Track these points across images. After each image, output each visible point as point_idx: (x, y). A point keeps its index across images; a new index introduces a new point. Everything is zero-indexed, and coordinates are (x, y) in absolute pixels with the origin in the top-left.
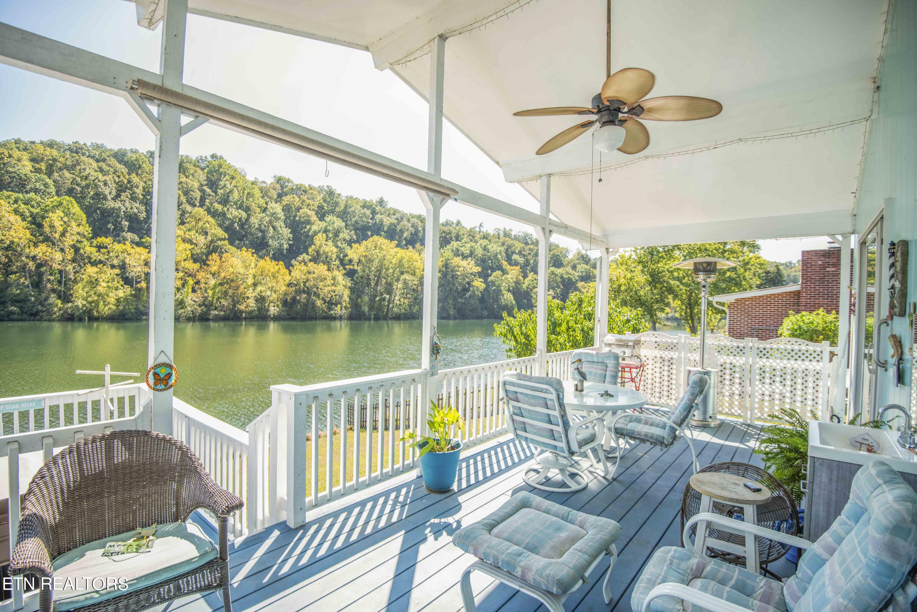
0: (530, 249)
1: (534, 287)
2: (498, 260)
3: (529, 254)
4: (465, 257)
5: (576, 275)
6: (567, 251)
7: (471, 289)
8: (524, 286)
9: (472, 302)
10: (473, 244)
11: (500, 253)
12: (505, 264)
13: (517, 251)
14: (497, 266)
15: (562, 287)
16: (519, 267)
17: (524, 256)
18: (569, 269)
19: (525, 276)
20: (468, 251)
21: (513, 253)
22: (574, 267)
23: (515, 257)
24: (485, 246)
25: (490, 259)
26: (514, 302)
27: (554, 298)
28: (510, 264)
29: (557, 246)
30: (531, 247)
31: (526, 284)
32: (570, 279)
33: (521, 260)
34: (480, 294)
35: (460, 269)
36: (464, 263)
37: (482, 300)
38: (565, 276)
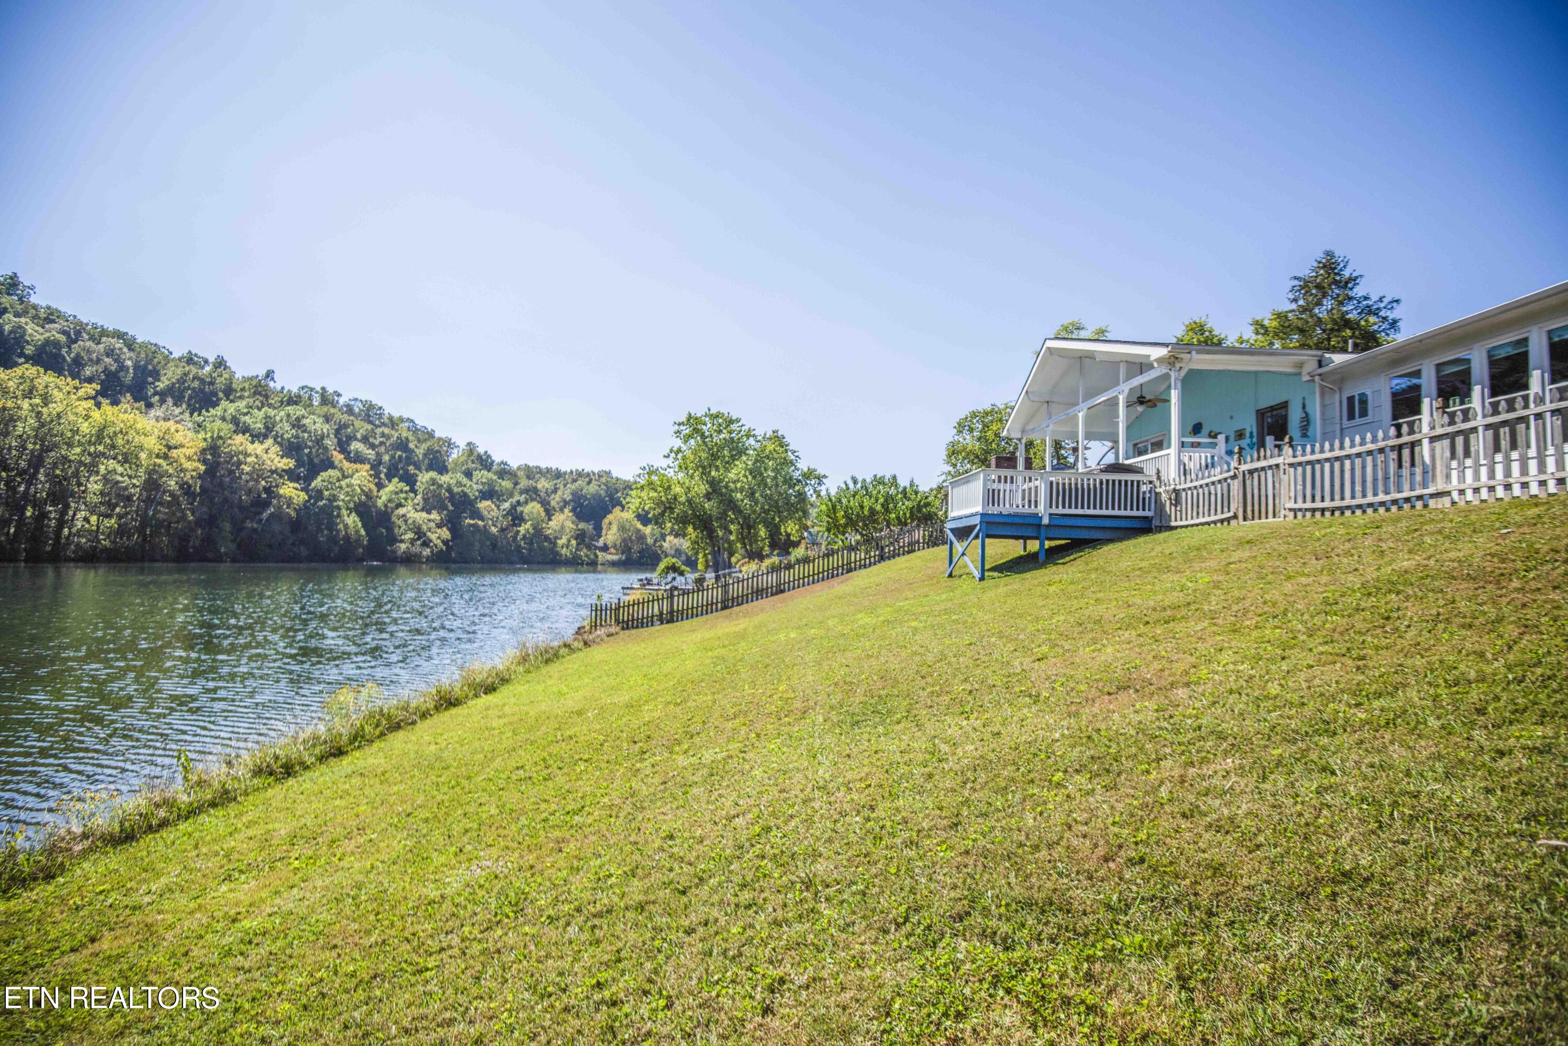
0: (383, 435)
1: (400, 505)
2: (326, 449)
3: (382, 443)
4: (257, 437)
5: (472, 488)
6: (449, 443)
7: (275, 502)
8: (380, 503)
9: (276, 527)
10: (271, 412)
11: (328, 436)
12: (338, 457)
13: (359, 436)
14: (322, 461)
15: (451, 508)
16: (368, 467)
17: (373, 446)
18: (460, 477)
19: (380, 486)
20: (259, 425)
21: (351, 438)
22: (468, 474)
23: (356, 446)
24: (298, 419)
25: (307, 447)
26: (363, 532)
27: (439, 526)
28: (348, 458)
29: (431, 435)
30: (387, 431)
31: (384, 498)
32: (465, 495)
33: (370, 454)
34: (293, 514)
35: (249, 460)
36: (258, 448)
37: (296, 525)
38: (456, 490)
